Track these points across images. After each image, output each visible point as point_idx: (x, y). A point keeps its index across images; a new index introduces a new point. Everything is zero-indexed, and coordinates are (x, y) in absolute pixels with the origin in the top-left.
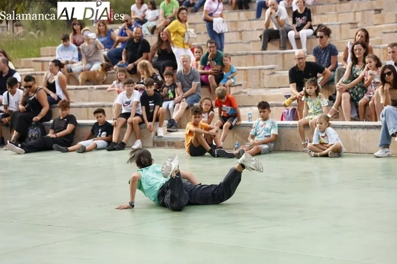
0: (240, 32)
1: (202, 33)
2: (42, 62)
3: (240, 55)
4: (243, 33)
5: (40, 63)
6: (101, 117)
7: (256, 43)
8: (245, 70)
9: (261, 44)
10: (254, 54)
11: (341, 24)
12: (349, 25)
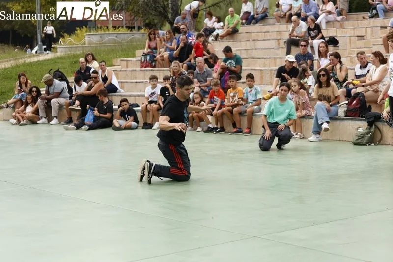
0: (278, 40)
1: (250, 40)
2: (127, 61)
3: (265, 58)
4: (280, 41)
5: (126, 62)
6: (126, 105)
7: (283, 49)
8: (261, 70)
9: (285, 50)
10: (275, 58)
11: (350, 37)
12: (356, 38)
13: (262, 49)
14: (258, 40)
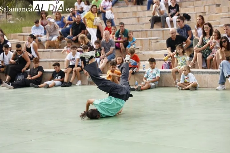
4: (140, 18)
5: (22, 36)
7: (147, 24)
8: (141, 40)
10: (146, 31)
11: (196, 13)
13: (130, 25)
14: (122, 18)
